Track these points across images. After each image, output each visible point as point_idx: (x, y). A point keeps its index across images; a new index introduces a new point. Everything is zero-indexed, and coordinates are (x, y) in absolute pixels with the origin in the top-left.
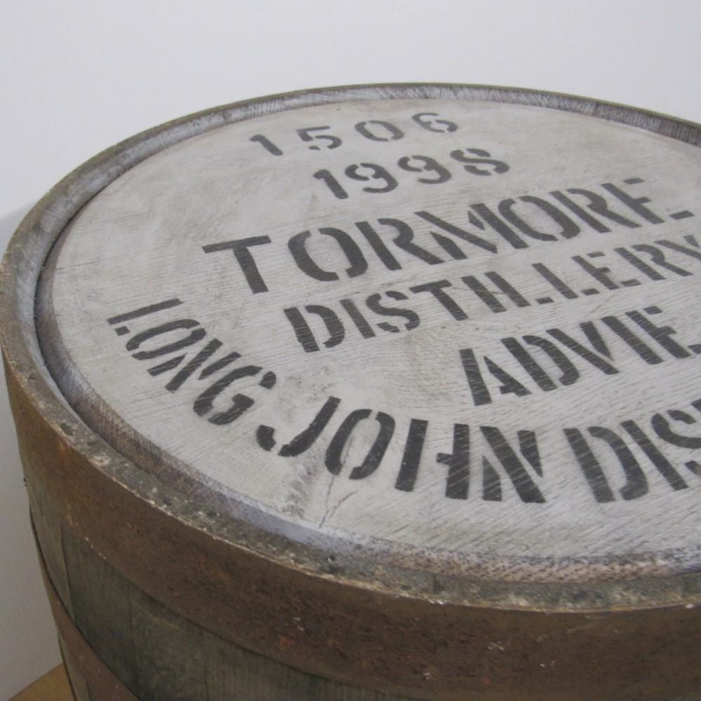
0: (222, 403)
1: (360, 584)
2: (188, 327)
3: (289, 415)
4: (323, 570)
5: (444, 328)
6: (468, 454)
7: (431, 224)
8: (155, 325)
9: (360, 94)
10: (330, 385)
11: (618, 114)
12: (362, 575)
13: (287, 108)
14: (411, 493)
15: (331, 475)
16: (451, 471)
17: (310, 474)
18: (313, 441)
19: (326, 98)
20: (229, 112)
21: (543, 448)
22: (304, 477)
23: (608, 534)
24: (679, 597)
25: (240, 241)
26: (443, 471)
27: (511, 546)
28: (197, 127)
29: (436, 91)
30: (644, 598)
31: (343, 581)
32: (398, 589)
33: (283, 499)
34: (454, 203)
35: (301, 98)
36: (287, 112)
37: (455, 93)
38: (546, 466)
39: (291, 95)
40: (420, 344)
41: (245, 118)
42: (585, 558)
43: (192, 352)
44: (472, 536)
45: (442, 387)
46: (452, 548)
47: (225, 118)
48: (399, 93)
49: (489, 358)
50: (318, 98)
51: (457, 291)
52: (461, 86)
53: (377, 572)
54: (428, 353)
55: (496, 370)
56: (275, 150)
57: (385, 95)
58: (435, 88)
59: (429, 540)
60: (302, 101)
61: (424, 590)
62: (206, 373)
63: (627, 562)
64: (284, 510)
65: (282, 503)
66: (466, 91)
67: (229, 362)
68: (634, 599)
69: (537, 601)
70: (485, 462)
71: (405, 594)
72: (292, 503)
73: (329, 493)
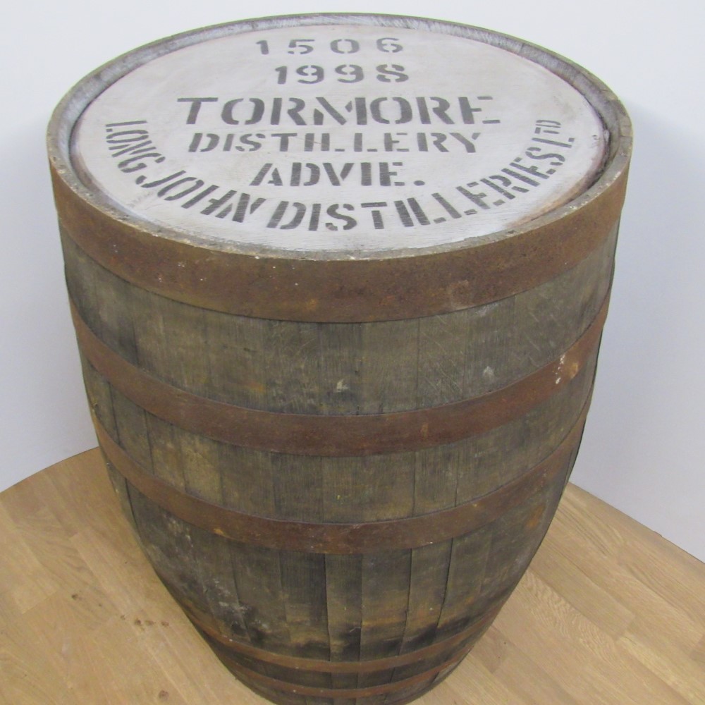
0: (133, 165)
1: (131, 225)
2: (141, 133)
4: (120, 219)
5: (269, 153)
6: (226, 201)
7: (320, 105)
8: (127, 130)
9: (358, 20)
10: (187, 166)
11: (535, 53)
12: (134, 223)
13: (302, 25)
14: (185, 209)
15: (157, 197)
16: (211, 205)
17: (148, 195)
18: (160, 184)
19: (332, 20)
20: (258, 23)
22: (144, 196)
23: (258, 237)
24: (254, 254)
26: (208, 204)
28: (230, 31)
29: (415, 23)
30: (239, 251)
31: (125, 223)
36: (302, 27)
37: (429, 27)
39: (306, 16)
40: (249, 158)
41: (269, 29)
43: (135, 143)
44: (198, 226)
45: (241, 176)
47: (253, 27)
48: (388, 22)
49: (278, 169)
50: (327, 20)
51: (297, 139)
52: (434, 21)
54: (249, 162)
55: (276, 174)
56: (265, 51)
57: (377, 23)
58: (415, 21)
60: (314, 20)
61: (154, 231)
62: (135, 153)
66: (437, 25)
67: (149, 150)
70: (231, 205)
73: (151, 202)
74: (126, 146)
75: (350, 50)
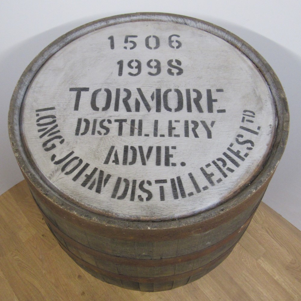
0: (49, 145)
1: (49, 199)
2: (53, 118)
3: (61, 153)
4: (44, 194)
5: (113, 137)
6: (93, 176)
7: (139, 95)
8: (46, 115)
10: (75, 147)
12: (51, 197)
13: (131, 21)
14: (74, 182)
15: (61, 172)
16: (86, 179)
17: (57, 170)
18: (62, 162)
20: (109, 21)
21: (110, 180)
22: (55, 170)
23: (107, 205)
24: (105, 223)
25: (81, 88)
26: (84, 178)
27: (86, 200)
28: (95, 27)
30: (98, 221)
31: (47, 197)
32: (55, 202)
33: (49, 174)
34: (151, 87)
35: (137, 17)
36: (131, 23)
38: (107, 185)
39: (134, 15)
40: (103, 141)
42: (99, 208)
43: (50, 127)
44: (80, 196)
45: (100, 156)
46: (74, 197)
47: (107, 23)
49: (117, 150)
51: (127, 124)
52: (199, 21)
53: (54, 198)
54: (103, 144)
55: (116, 155)
56: (112, 46)
59: (71, 194)
61: (60, 204)
62: (50, 135)
63: (107, 212)
64: (48, 177)
65: (48, 176)
66: (200, 24)
67: (57, 133)
68: (96, 220)
69: (78, 214)
70: (95, 180)
71: (56, 204)
72: (50, 176)
73: (58, 176)
74: (46, 128)
75: (155, 46)
